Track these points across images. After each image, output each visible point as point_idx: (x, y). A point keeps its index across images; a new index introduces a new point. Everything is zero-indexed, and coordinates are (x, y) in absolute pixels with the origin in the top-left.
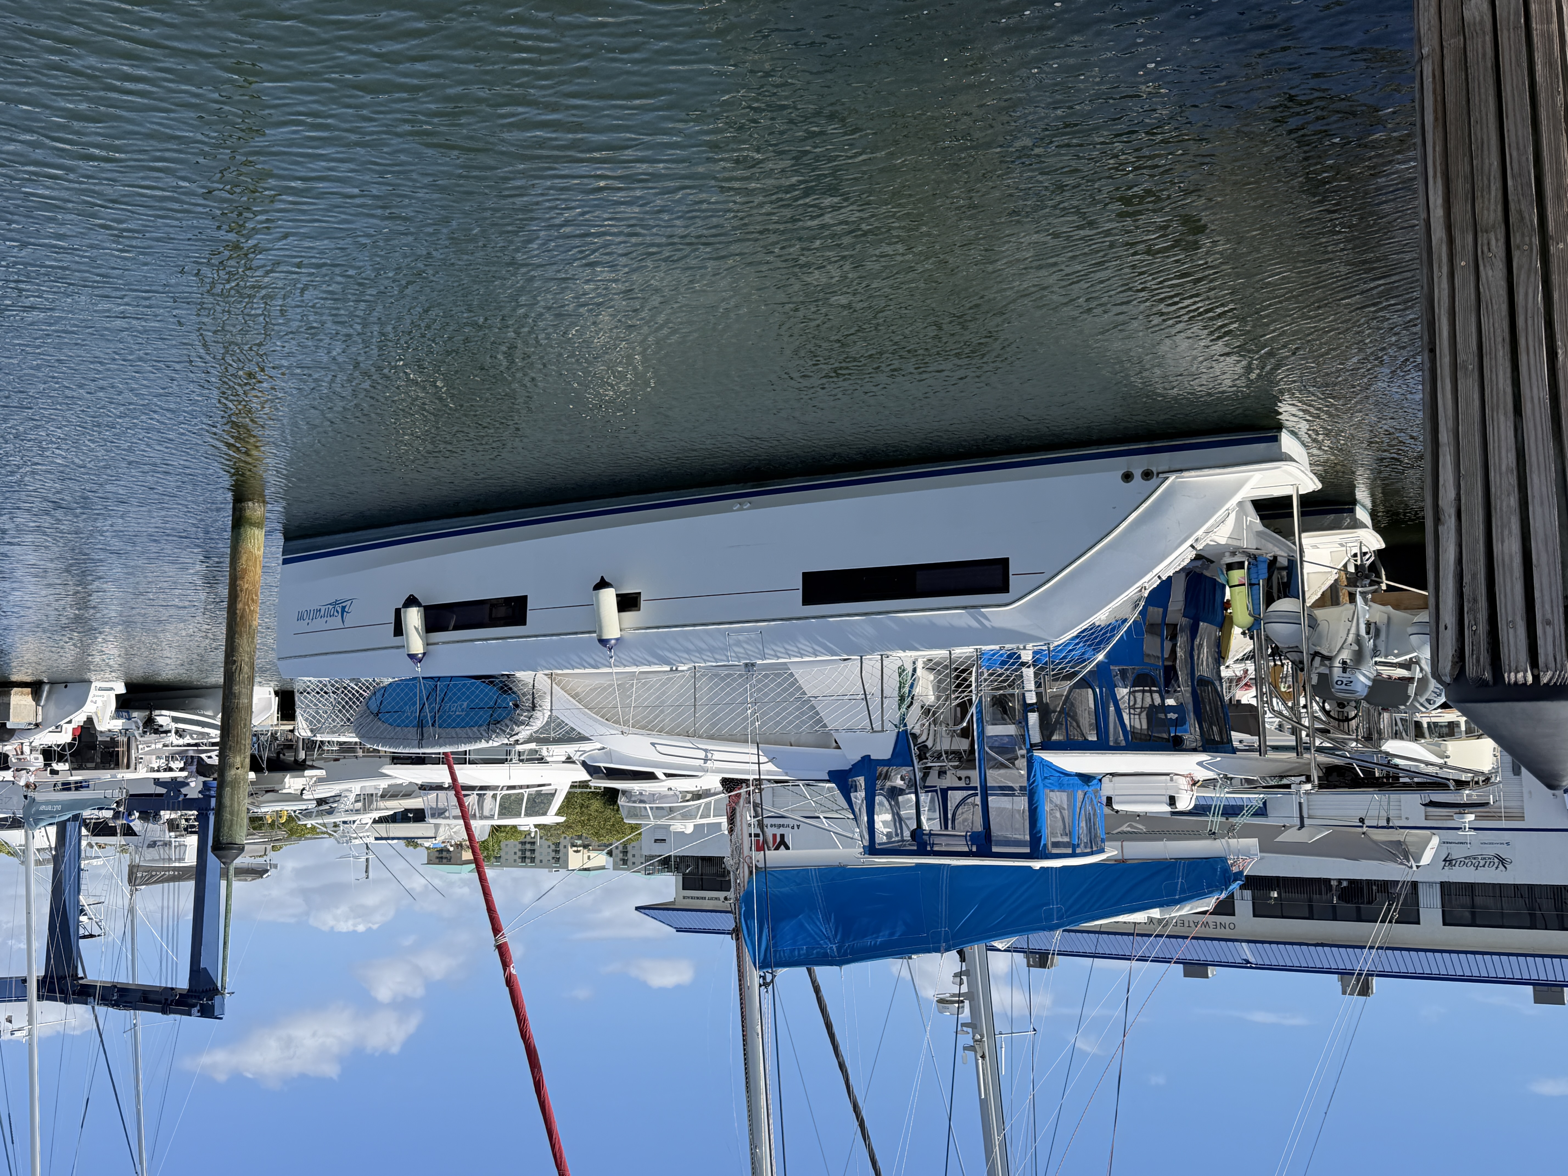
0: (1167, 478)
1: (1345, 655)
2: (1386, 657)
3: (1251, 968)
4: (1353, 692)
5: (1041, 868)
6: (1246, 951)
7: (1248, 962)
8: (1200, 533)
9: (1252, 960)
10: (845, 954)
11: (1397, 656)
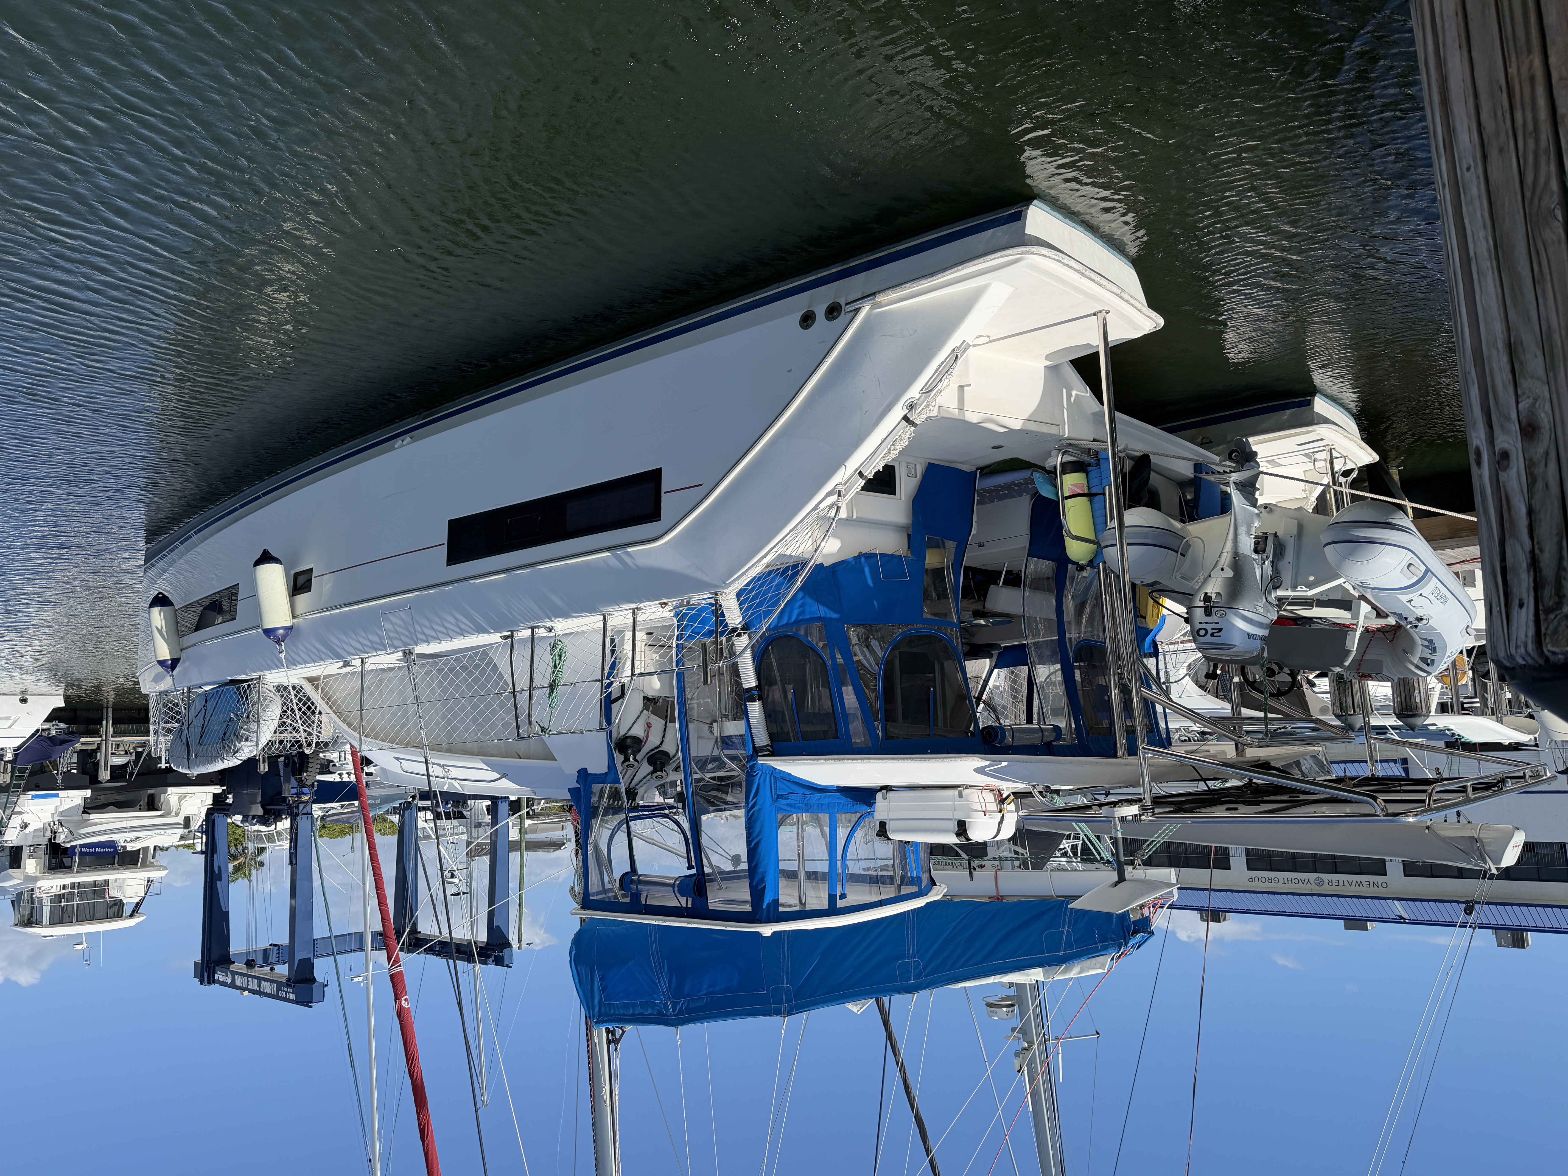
0: (857, 311)
1: (1214, 587)
2: (1294, 588)
3: (1405, 923)
4: (1227, 647)
5: (775, 933)
6: (1399, 908)
7: (1402, 918)
8: (914, 393)
9: (1405, 916)
10: (681, 1012)
11: (1311, 586)
